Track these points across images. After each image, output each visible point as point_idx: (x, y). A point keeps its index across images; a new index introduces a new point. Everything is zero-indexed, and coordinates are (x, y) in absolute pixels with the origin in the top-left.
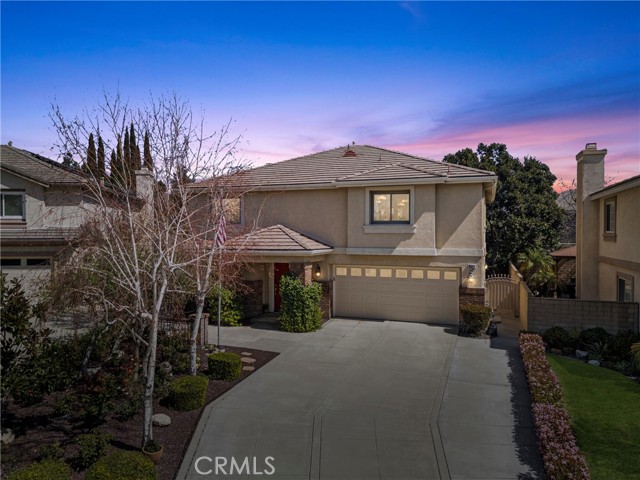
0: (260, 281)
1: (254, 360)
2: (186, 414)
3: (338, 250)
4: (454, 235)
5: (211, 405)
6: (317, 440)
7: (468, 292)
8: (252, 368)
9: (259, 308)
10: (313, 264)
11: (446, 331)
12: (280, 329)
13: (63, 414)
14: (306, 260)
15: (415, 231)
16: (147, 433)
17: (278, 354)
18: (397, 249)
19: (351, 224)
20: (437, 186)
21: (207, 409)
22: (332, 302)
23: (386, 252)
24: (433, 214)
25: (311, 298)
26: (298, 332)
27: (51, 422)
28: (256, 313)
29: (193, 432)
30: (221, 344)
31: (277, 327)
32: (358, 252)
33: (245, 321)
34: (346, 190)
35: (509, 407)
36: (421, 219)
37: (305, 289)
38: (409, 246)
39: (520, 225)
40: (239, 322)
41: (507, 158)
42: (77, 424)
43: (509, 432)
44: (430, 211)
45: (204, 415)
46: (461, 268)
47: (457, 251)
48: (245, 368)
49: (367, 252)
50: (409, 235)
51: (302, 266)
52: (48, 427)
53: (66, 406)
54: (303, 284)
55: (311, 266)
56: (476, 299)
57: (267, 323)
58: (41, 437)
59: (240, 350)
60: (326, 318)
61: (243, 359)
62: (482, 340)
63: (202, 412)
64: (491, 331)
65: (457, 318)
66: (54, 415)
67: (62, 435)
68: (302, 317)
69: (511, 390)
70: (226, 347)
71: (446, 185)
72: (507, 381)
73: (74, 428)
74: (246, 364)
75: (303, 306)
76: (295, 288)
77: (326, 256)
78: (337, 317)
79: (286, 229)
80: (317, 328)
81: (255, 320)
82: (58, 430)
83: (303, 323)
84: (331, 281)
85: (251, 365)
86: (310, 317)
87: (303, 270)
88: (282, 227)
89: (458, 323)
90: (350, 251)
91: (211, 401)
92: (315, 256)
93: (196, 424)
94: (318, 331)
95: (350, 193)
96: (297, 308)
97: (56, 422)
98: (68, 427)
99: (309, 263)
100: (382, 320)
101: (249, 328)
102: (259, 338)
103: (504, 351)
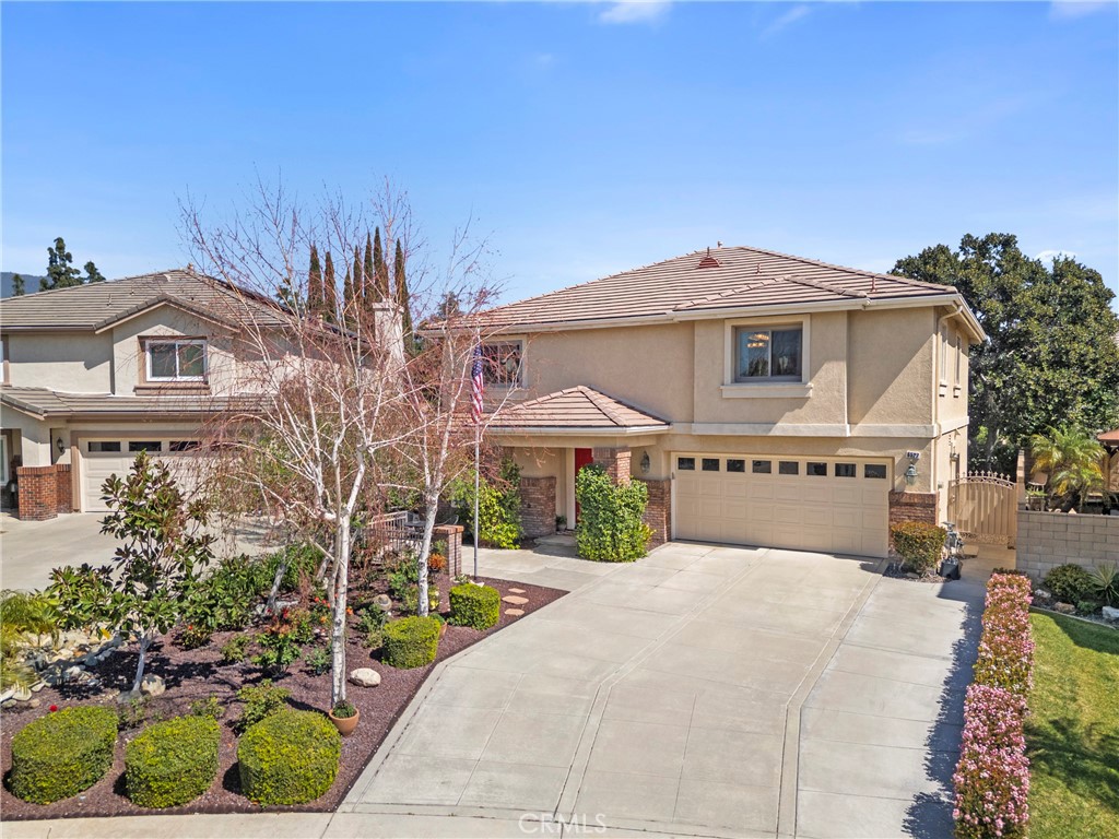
0: (552, 478)
1: (526, 600)
2: (406, 673)
3: (677, 428)
4: (880, 400)
5: (446, 662)
6: (594, 720)
7: (904, 500)
8: (520, 612)
9: (550, 521)
10: (633, 450)
11: (863, 567)
12: (578, 556)
13: (233, 661)
14: (619, 444)
15: (811, 393)
16: (336, 691)
17: (567, 592)
18: (779, 424)
19: (699, 383)
20: (851, 314)
21: (440, 666)
22: (669, 515)
23: (760, 431)
24: (843, 366)
25: (627, 505)
26: (607, 561)
27: (215, 672)
28: (544, 530)
29: (410, 698)
30: (478, 575)
31: (574, 552)
32: (712, 430)
33: (525, 542)
34: (691, 324)
35: (939, 691)
36: (821, 373)
37: (617, 492)
38: (800, 420)
39: (1037, 383)
40: (515, 542)
41: (1016, 260)
42: (250, 677)
43: (924, 731)
44: (837, 359)
45: (433, 675)
46: (893, 458)
47: (885, 429)
48: (509, 612)
49: (727, 430)
50: (800, 402)
51: (613, 452)
52: (211, 678)
53: (238, 650)
54: (615, 482)
55: (629, 454)
56: (919, 512)
57: (560, 545)
58: (200, 690)
59: (505, 586)
60: (657, 541)
61: (508, 599)
62: (928, 585)
63: (429, 671)
64: (948, 571)
65: (885, 546)
66: (222, 663)
67: (228, 690)
68: (613, 536)
69: (950, 666)
70: (486, 580)
71: (865, 313)
72: (950, 650)
73: (244, 682)
74: (512, 606)
75: (614, 518)
76: (600, 490)
77: (659, 437)
78: (679, 540)
79: (591, 393)
80: (639, 555)
81: (541, 540)
82: (223, 682)
83: (614, 546)
84: (669, 480)
85: (519, 607)
86: (625, 537)
87: (615, 460)
88: (585, 389)
89: (886, 555)
90: (699, 429)
91: (447, 657)
92: (638, 437)
93: (418, 687)
94: (639, 560)
95: (699, 331)
96: (605, 521)
97: (222, 672)
98: (238, 680)
99: (624, 449)
100: (755, 547)
101: (530, 552)
102: (542, 568)
103: (963, 604)
